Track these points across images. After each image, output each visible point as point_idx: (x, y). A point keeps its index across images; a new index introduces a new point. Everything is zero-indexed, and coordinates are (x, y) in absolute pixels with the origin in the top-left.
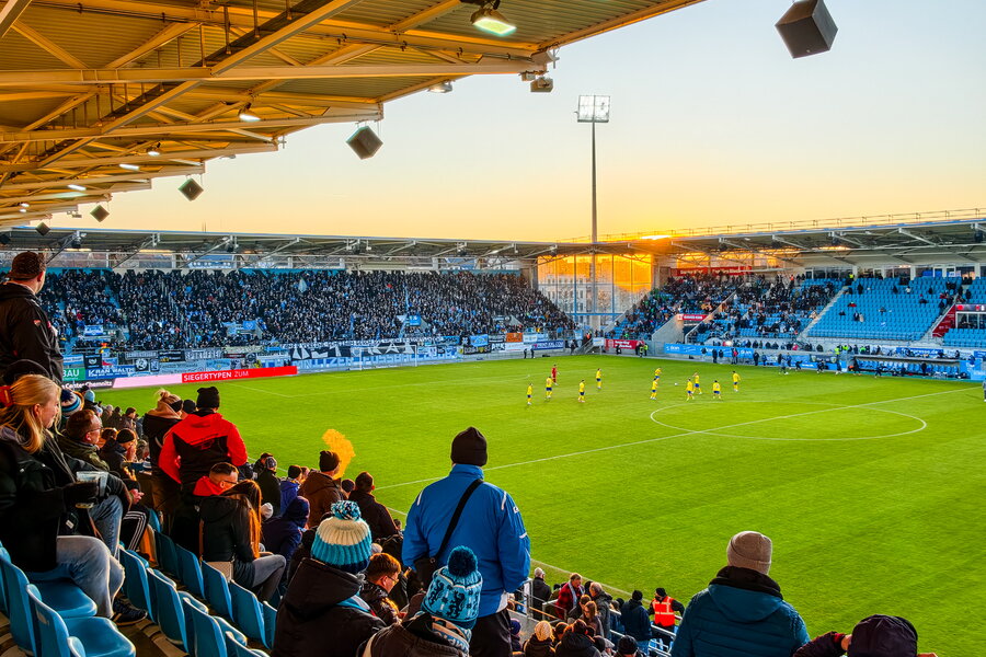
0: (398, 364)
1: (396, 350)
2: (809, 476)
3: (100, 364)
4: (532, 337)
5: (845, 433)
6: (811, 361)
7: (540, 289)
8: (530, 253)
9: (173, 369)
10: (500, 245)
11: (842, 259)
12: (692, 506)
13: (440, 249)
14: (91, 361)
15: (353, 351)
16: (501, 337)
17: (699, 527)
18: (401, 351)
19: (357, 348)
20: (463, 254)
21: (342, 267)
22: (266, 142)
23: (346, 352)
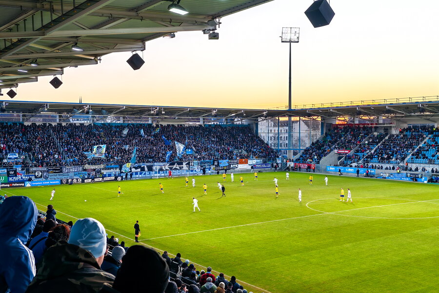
0: (179, 175)
1: (178, 168)
2: (381, 237)
3: (16, 174)
4: (253, 162)
5: (410, 215)
6: (407, 176)
7: (259, 135)
8: (254, 115)
9: (56, 177)
10: (236, 111)
11: (428, 120)
12: (312, 250)
13: (203, 113)
14: (11, 173)
15: (154, 168)
16: (236, 161)
17: (312, 260)
18: (181, 168)
19: (157, 166)
20: (215, 116)
21: (150, 122)
22: (91, 60)
23: (150, 169)
